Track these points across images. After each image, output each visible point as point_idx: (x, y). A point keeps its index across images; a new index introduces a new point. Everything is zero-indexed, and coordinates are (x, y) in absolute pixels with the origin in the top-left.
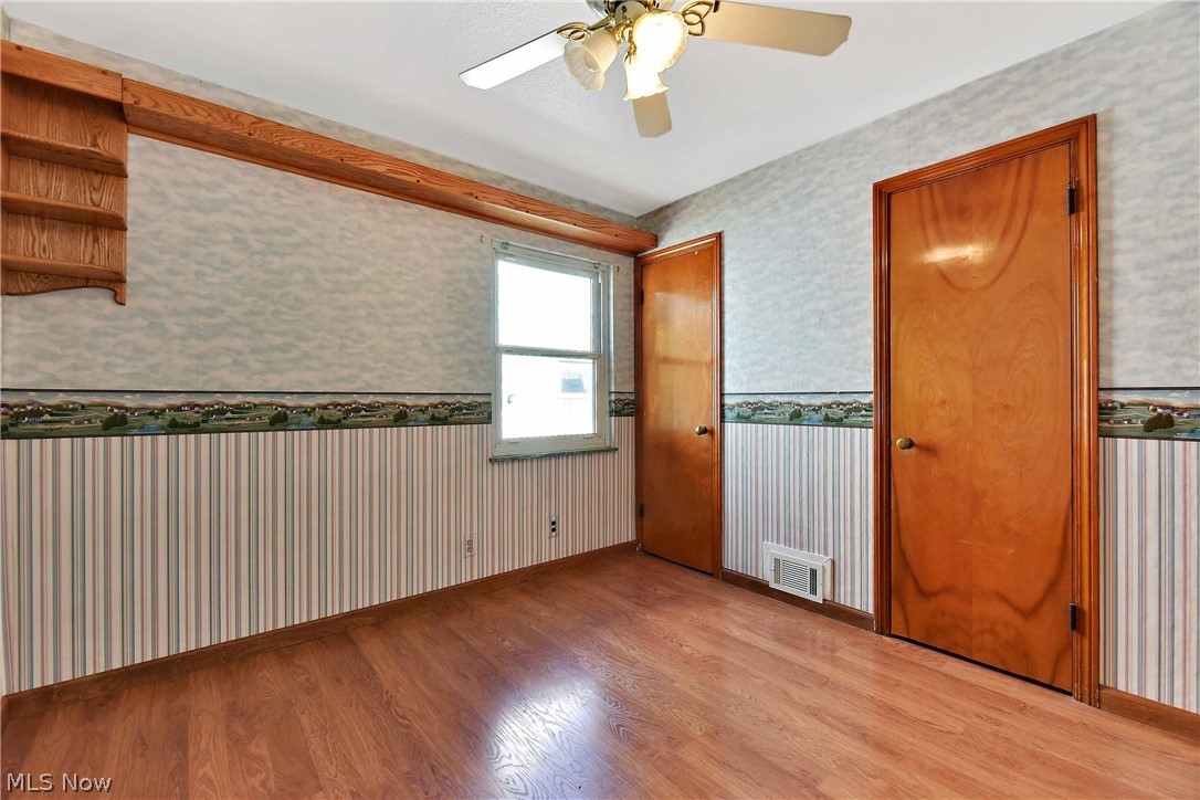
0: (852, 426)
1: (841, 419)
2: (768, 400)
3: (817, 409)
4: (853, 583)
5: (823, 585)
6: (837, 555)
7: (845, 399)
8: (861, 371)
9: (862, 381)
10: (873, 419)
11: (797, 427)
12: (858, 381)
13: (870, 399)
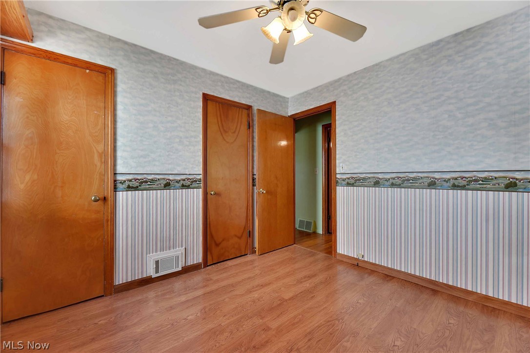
0: (193, 188)
1: (189, 186)
2: (150, 177)
3: (178, 182)
4: (193, 254)
5: (182, 261)
6: (187, 246)
7: (191, 177)
8: (197, 166)
9: (197, 170)
10: (202, 185)
11: (168, 190)
12: (196, 169)
13: (201, 177)
